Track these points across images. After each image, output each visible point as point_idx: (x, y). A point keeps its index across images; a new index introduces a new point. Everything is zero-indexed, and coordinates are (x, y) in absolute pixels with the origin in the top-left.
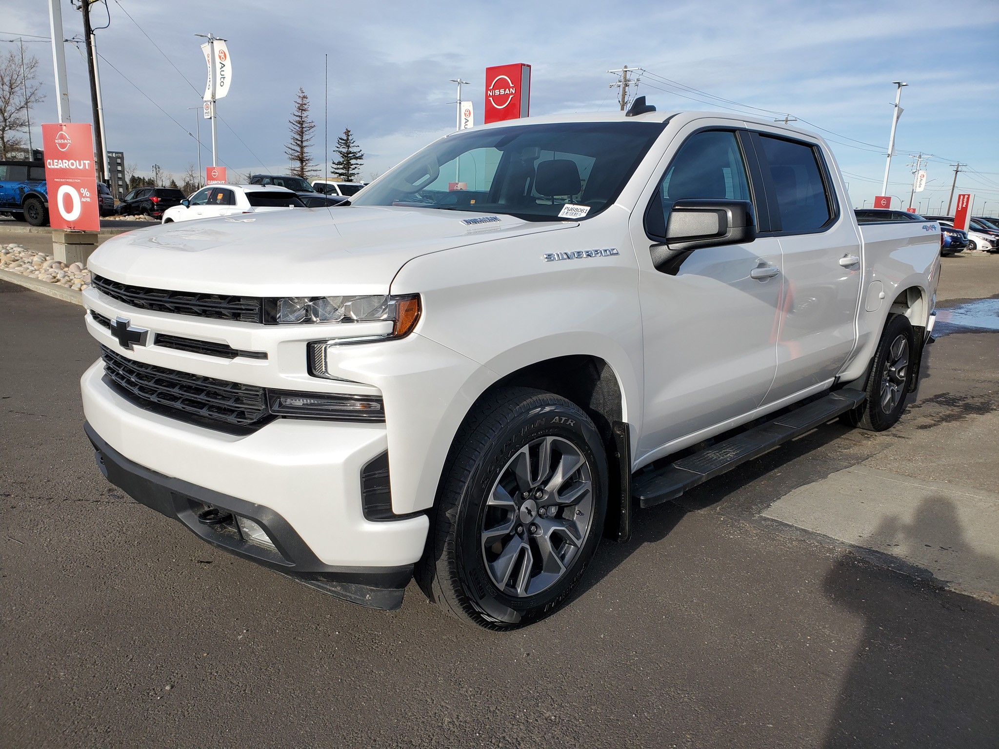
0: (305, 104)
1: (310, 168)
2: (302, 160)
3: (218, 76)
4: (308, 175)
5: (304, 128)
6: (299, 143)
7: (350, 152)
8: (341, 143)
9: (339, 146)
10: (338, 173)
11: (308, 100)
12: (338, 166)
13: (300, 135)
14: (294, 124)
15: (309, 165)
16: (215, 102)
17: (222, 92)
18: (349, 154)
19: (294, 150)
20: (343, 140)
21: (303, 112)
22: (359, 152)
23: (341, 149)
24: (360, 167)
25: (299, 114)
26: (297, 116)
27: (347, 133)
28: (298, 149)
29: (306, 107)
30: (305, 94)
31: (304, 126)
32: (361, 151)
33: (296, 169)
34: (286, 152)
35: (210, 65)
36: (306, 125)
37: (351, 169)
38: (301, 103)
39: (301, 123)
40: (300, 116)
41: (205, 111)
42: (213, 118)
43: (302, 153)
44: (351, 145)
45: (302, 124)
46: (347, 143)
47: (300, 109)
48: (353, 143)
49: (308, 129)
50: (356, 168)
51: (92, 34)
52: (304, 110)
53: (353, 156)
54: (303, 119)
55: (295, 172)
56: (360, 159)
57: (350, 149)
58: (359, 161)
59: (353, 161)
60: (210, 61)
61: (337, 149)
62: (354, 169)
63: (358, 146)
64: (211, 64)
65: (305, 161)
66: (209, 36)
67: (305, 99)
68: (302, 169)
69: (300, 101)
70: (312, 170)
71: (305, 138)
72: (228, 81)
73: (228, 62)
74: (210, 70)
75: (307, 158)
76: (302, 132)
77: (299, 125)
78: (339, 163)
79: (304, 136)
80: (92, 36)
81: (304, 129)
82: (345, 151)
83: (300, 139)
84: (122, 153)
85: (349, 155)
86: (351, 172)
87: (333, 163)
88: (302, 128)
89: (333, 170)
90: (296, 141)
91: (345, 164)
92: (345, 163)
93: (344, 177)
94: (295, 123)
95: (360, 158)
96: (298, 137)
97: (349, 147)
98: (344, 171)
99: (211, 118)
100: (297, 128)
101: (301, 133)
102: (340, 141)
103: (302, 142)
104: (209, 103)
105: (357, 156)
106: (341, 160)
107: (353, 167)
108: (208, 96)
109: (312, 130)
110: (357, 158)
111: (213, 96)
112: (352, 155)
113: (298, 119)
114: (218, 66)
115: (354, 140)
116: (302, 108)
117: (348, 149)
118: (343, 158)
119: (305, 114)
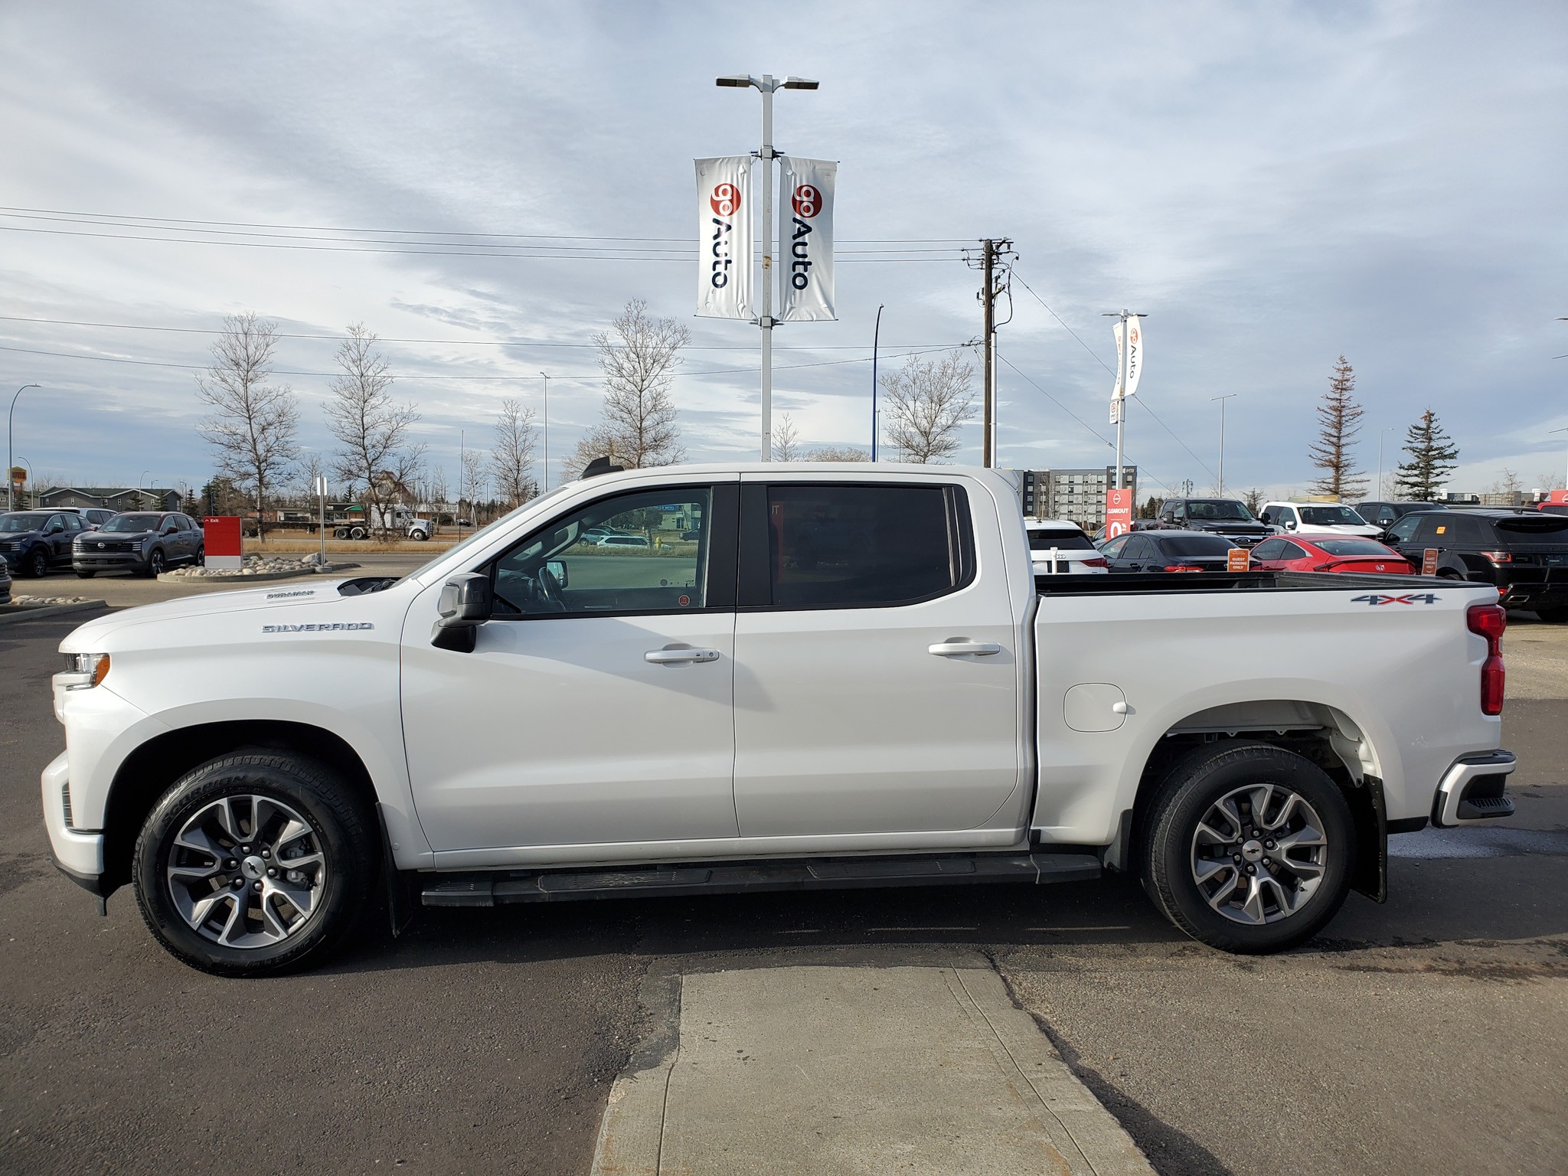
0: (1347, 380)
1: (1351, 478)
2: (1337, 467)
3: (1129, 364)
4: (1346, 489)
5: (1344, 416)
6: (1335, 440)
7: (1432, 447)
8: (1415, 434)
9: (1412, 440)
10: (1407, 483)
11: (1352, 374)
12: (1410, 472)
13: (1336, 428)
14: (1326, 412)
15: (1346, 473)
16: (1123, 400)
17: (1131, 387)
18: (1429, 451)
19: (1325, 452)
20: (1420, 429)
21: (1344, 392)
22: (1449, 447)
23: (1415, 445)
24: (1451, 471)
25: (1337, 396)
26: (1332, 399)
27: (1429, 417)
28: (1332, 449)
29: (1348, 384)
30: (1349, 365)
31: (1343, 414)
32: (1453, 444)
33: (1327, 481)
34: (1310, 456)
35: (1120, 351)
36: (1347, 411)
37: (1432, 475)
38: (1340, 378)
39: (1339, 410)
40: (1337, 399)
41: (1111, 414)
42: (1119, 422)
43: (1338, 455)
44: (1434, 436)
45: (1341, 411)
46: (1427, 434)
47: (1338, 388)
48: (1438, 433)
49: (1351, 417)
50: (1442, 473)
51: (994, 332)
52: (1345, 389)
53: (1438, 454)
54: (1342, 404)
55: (1324, 486)
56: (1450, 458)
57: (1434, 444)
58: (1448, 462)
59: (1437, 463)
60: (1121, 345)
61: (1409, 445)
62: (1438, 475)
63: (1449, 438)
64: (1121, 349)
65: (1342, 467)
66: (1122, 314)
67: (1348, 373)
68: (1337, 480)
69: (1338, 376)
70: (1353, 481)
71: (1345, 431)
72: (1138, 370)
73: (1139, 345)
74: (1120, 357)
75: (1346, 463)
76: (1340, 423)
77: (1335, 413)
78: (1411, 467)
79: (1343, 429)
80: (993, 334)
81: (1344, 418)
82: (1423, 447)
83: (1336, 435)
84: (1135, 468)
85: (1430, 454)
86: (1432, 480)
87: (1400, 468)
88: (1340, 416)
89: (1399, 478)
90: (1327, 438)
91: (1422, 468)
92: (1421, 465)
93: (1419, 488)
94: (1329, 411)
95: (1451, 456)
96: (1334, 432)
97: (1430, 439)
98: (1419, 480)
99: (1117, 422)
100: (1332, 418)
101: (1339, 425)
102: (1414, 431)
103: (1339, 438)
104: (1116, 403)
105: (1446, 453)
106: (1414, 461)
107: (1436, 471)
108: (1116, 395)
109: (1358, 418)
110: (1444, 457)
111: (1122, 392)
112: (1437, 452)
113: (1335, 403)
114: (1130, 350)
115: (1440, 428)
116: (1341, 387)
117: (1429, 443)
118: (1418, 457)
119: (1346, 395)
